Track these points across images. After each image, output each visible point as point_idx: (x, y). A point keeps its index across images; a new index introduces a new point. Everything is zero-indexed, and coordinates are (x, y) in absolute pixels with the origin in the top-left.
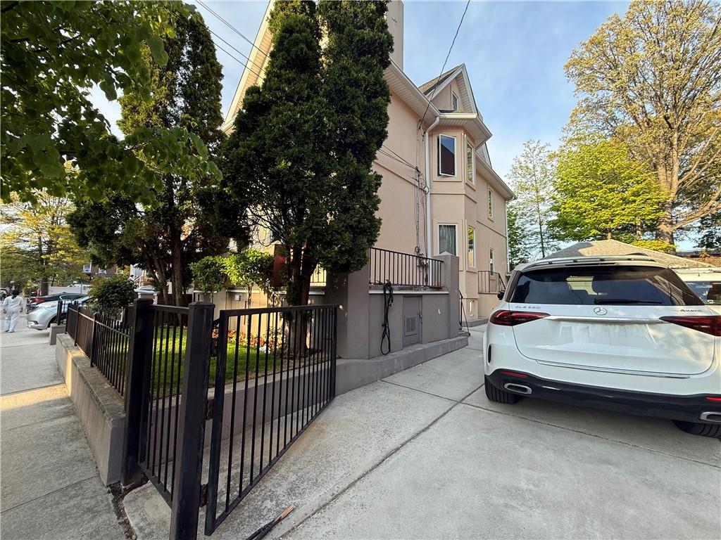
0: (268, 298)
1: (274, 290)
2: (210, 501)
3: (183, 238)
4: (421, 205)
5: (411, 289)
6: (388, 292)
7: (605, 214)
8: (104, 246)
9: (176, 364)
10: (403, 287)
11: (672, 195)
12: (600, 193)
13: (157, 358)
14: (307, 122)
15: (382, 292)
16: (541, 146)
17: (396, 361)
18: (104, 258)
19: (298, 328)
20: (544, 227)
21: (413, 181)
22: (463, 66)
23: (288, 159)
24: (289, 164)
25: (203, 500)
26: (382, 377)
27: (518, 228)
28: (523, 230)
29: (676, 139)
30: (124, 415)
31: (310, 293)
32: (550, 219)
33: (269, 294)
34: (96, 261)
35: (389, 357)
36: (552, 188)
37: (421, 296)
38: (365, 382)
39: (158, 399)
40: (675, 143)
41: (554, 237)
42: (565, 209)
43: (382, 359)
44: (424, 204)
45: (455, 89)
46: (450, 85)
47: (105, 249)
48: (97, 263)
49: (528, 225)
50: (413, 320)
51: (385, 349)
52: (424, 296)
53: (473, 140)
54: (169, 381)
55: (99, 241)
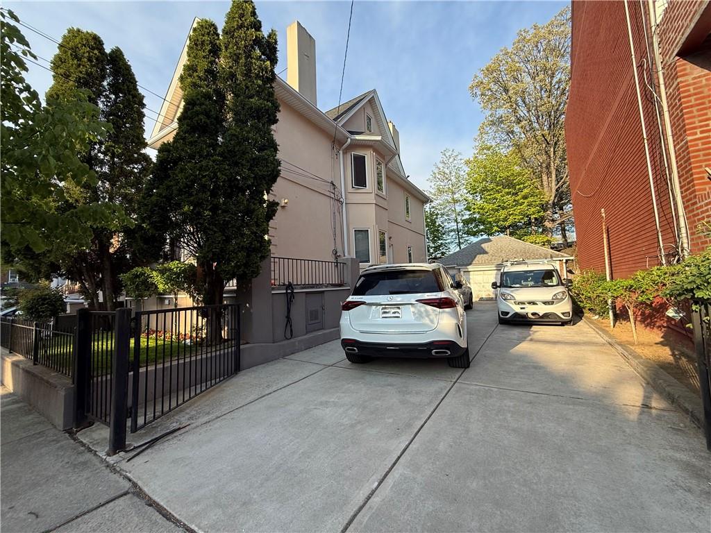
0: (194, 301)
1: (198, 294)
2: (133, 415)
3: (111, 250)
4: (337, 214)
5: (313, 288)
6: (289, 291)
7: (503, 214)
8: (31, 262)
9: (109, 357)
10: (305, 286)
11: (552, 198)
12: (498, 196)
13: (96, 355)
14: (204, 176)
15: (285, 291)
16: (455, 154)
17: (297, 344)
18: (32, 273)
19: (214, 323)
20: (461, 225)
21: (328, 194)
22: (374, 91)
23: (191, 203)
24: (191, 208)
25: (129, 415)
26: (283, 357)
27: (439, 225)
28: (443, 228)
29: (552, 153)
30: (73, 386)
31: (224, 295)
32: (464, 218)
33: (194, 297)
34: (23, 276)
35: (292, 340)
36: (465, 191)
37: (323, 292)
38: (267, 360)
39: (98, 377)
40: (552, 156)
41: (469, 233)
42: (474, 209)
43: (286, 342)
44: (340, 213)
45: (369, 111)
46: (363, 108)
47: (32, 265)
48: (24, 278)
49: (446, 224)
50: (316, 311)
51: (288, 335)
52: (325, 293)
53: (383, 157)
54: (105, 366)
55: (27, 259)
